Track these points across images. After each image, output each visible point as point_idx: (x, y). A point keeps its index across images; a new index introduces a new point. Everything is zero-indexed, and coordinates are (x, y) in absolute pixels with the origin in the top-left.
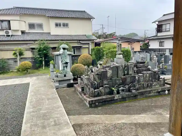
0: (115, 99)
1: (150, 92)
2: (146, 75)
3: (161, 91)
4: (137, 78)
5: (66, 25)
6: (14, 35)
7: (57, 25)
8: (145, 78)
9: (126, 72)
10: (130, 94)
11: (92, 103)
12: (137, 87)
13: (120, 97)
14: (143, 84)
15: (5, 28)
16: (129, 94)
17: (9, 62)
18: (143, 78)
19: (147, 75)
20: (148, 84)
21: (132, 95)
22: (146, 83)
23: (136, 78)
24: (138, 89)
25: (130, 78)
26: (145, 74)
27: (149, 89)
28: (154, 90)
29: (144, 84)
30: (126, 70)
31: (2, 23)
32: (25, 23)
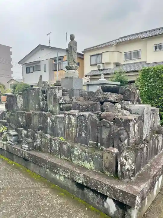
2: (70, 119)
8: (69, 128)
9: (42, 104)
10: (17, 149)
12: (39, 141)
13: (5, 148)
15: (99, 62)
18: (62, 126)
19: (73, 119)
20: (60, 145)
23: (48, 121)
24: (39, 147)
25: (37, 116)
26: (67, 116)
31: (97, 57)
32: (121, 53)
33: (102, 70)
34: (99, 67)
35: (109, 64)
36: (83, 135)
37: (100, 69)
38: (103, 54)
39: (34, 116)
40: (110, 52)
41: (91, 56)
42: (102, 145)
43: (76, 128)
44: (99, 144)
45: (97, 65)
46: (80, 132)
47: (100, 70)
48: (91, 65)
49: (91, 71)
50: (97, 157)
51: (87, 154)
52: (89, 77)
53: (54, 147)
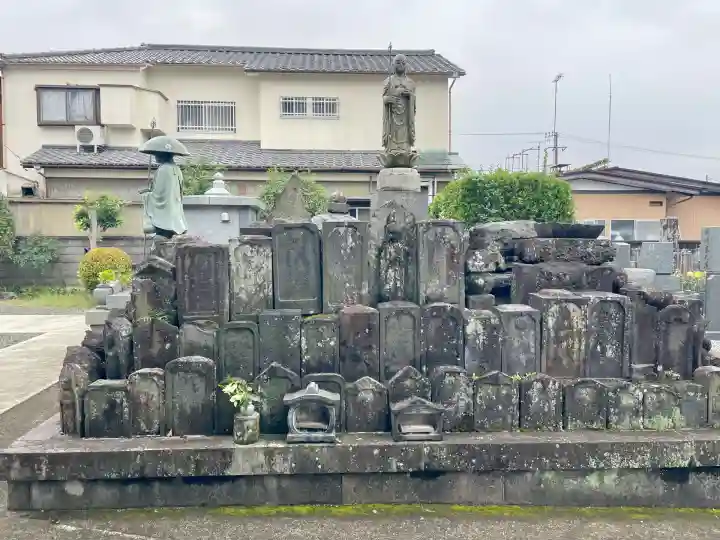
0: (229, 472)
1: (577, 461)
2: (565, 315)
3: (692, 468)
4: (473, 327)
5: (326, 108)
6: (113, 149)
7: (287, 107)
8: (558, 341)
9: (393, 278)
10: (382, 448)
11: (27, 473)
12: (462, 399)
13: (282, 466)
14: (523, 388)
15: (83, 119)
16: (363, 453)
17: (68, 250)
18: (530, 338)
19: (576, 314)
20: (566, 393)
21: (395, 464)
22: (545, 383)
23: (469, 329)
24: (467, 417)
25: (407, 320)
26: (555, 308)
27: (576, 429)
28: (628, 450)
29: (529, 386)
30: (392, 263)
31: (73, 97)
32: (167, 100)
33: (101, 149)
34: (85, 135)
35: (126, 129)
36: (609, 353)
37: (92, 143)
38: (102, 89)
39: (393, 320)
40: (131, 89)
41: (39, 89)
42: (666, 368)
43: (588, 339)
44: (660, 368)
45: (78, 128)
46: (599, 347)
47: (90, 149)
48: (43, 125)
49: (44, 147)
50: (692, 394)
51: (663, 396)
52: (42, 171)
53: (539, 402)
